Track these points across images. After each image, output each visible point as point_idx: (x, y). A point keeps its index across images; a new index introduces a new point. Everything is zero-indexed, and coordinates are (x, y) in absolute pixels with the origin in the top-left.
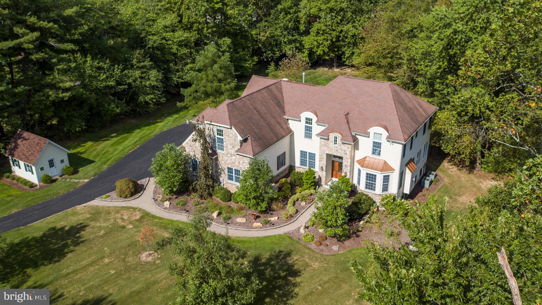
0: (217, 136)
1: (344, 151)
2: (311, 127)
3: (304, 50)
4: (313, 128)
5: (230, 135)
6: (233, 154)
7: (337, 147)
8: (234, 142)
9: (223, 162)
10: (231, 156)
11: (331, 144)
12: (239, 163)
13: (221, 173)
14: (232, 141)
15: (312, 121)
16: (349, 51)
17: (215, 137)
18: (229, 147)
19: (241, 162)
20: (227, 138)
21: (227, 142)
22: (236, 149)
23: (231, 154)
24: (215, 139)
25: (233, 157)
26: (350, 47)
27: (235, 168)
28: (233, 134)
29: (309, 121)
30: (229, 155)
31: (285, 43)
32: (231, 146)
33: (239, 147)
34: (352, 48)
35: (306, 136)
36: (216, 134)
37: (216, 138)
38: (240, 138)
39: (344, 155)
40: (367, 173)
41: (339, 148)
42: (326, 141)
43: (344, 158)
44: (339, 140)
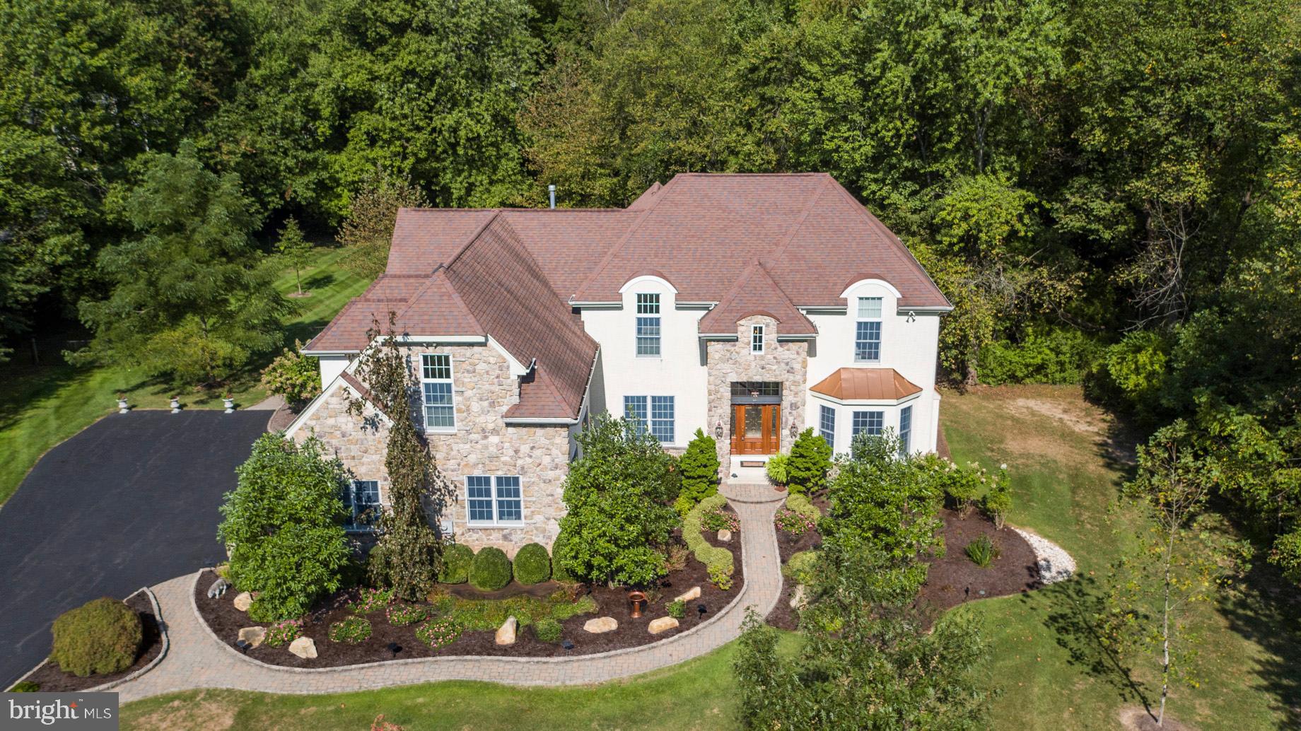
0: (423, 380)
1: (787, 364)
2: (658, 320)
3: (339, 190)
4: (662, 322)
5: (481, 367)
6: (491, 426)
7: (762, 358)
8: (496, 388)
9: (452, 464)
10: (486, 437)
11: (744, 352)
12: (516, 452)
13: (441, 504)
14: (487, 387)
15: (658, 301)
16: (461, 183)
17: (417, 383)
18: (475, 407)
19: (525, 449)
20: (467, 378)
21: (469, 393)
22: (505, 409)
23: (483, 430)
24: (417, 392)
25: (494, 439)
26: (463, 170)
27: (500, 473)
28: (492, 360)
29: (648, 303)
30: (474, 436)
31: (289, 170)
32: (486, 404)
33: (516, 400)
34: (466, 174)
35: (641, 351)
36: (421, 374)
37: (422, 389)
38: (518, 369)
39: (787, 375)
40: (856, 414)
41: (770, 357)
42: (728, 346)
43: (787, 384)
44: (770, 336)
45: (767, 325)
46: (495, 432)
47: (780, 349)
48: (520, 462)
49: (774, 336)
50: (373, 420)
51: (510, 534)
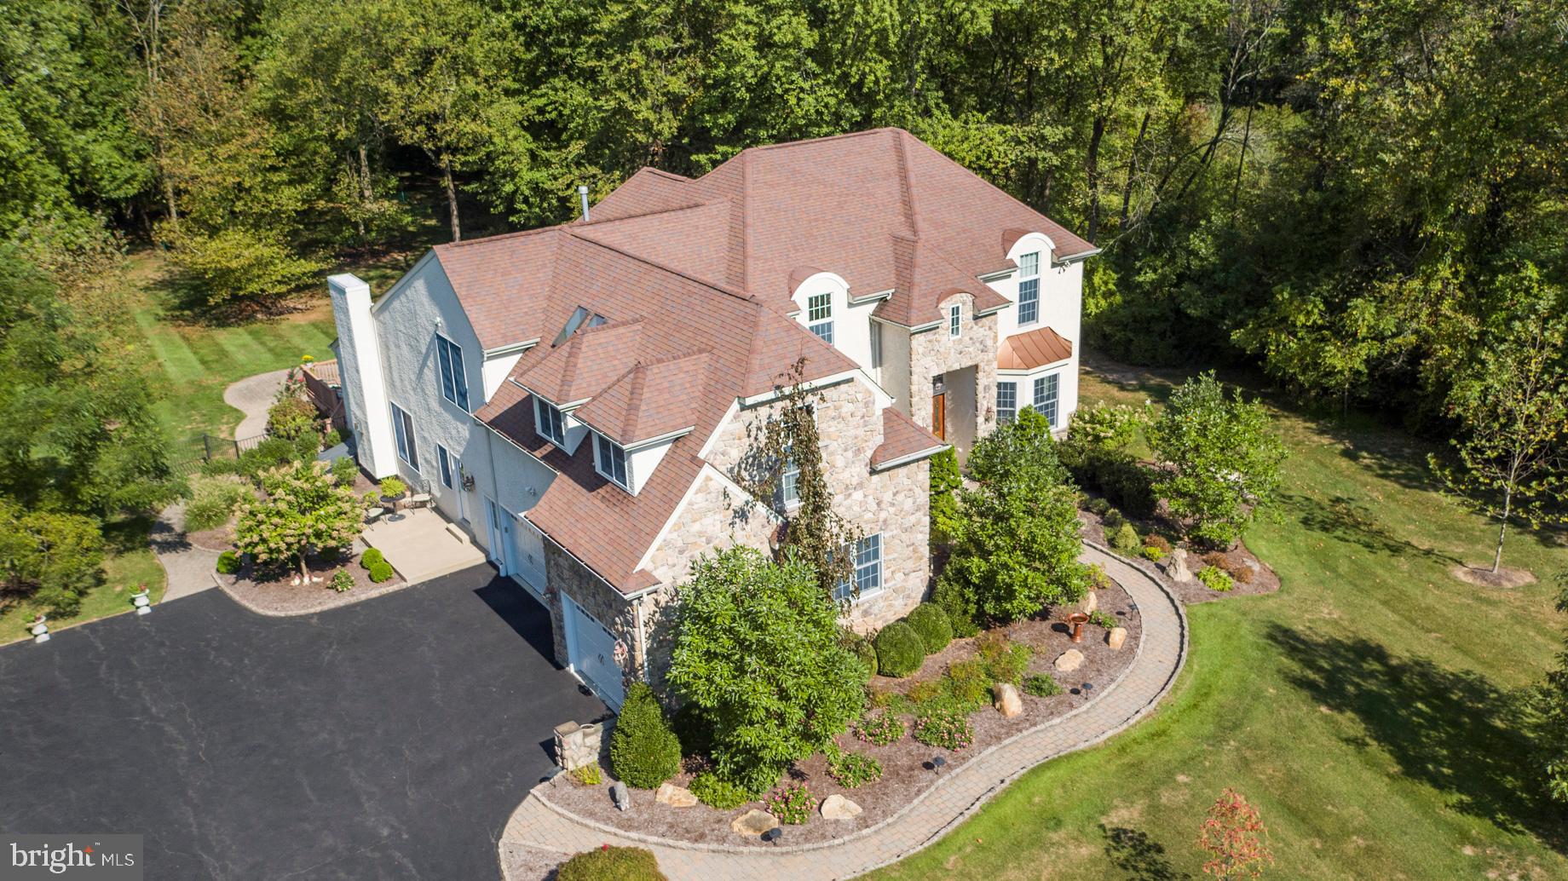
2: (831, 323)
4: (836, 326)
6: (855, 481)
7: (959, 341)
8: (861, 431)
10: (849, 496)
12: (879, 503)
14: (852, 432)
15: (829, 302)
20: (832, 427)
22: (869, 455)
23: (847, 487)
25: (858, 495)
27: (860, 536)
29: (820, 306)
33: (881, 439)
38: (883, 402)
39: (981, 356)
40: (1037, 382)
41: (967, 338)
42: (930, 335)
43: (982, 365)
44: (966, 315)
45: (964, 303)
46: (860, 485)
47: (975, 327)
48: (883, 515)
49: (970, 315)
50: (742, 510)
51: (870, 607)
